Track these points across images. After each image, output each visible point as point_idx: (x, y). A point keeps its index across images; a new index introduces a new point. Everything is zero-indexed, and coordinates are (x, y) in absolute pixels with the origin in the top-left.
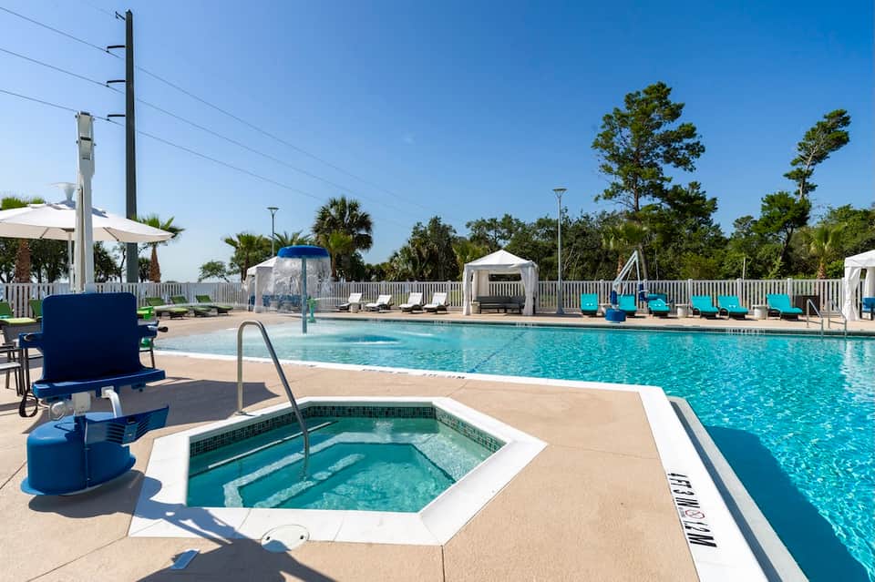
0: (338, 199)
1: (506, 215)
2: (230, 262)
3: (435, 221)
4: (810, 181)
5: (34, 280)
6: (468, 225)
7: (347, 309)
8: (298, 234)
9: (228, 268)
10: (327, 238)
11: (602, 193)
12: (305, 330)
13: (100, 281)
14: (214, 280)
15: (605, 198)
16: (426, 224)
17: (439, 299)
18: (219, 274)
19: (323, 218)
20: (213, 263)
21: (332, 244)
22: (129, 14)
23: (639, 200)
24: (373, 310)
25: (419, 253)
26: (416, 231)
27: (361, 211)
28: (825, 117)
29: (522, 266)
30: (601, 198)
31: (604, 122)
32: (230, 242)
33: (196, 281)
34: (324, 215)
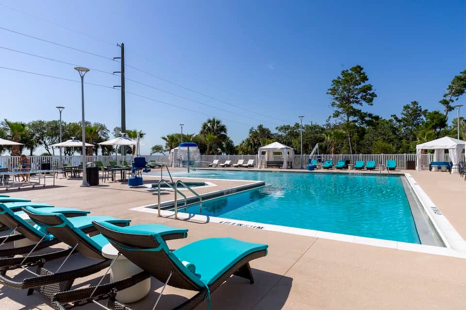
0: (212, 119)
1: (296, 123)
2: (165, 145)
3: (260, 127)
4: (452, 104)
5: (94, 154)
6: (277, 128)
7: (211, 166)
8: (193, 134)
9: (164, 148)
10: (205, 136)
11: (332, 115)
12: (189, 172)
13: (106, 155)
14: (158, 154)
15: (334, 117)
16: (256, 128)
17: (251, 162)
18: (160, 151)
19: (204, 128)
20: (157, 146)
21: (207, 139)
22: (123, 44)
23: (349, 118)
24: (223, 166)
25: (254, 141)
26: (251, 131)
27: (222, 124)
28: (461, 73)
29: (282, 149)
30: (332, 118)
31: (332, 83)
32: (164, 138)
33: (149, 154)
34: (205, 126)
